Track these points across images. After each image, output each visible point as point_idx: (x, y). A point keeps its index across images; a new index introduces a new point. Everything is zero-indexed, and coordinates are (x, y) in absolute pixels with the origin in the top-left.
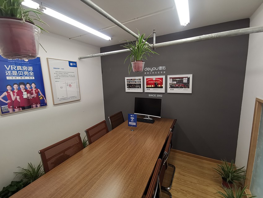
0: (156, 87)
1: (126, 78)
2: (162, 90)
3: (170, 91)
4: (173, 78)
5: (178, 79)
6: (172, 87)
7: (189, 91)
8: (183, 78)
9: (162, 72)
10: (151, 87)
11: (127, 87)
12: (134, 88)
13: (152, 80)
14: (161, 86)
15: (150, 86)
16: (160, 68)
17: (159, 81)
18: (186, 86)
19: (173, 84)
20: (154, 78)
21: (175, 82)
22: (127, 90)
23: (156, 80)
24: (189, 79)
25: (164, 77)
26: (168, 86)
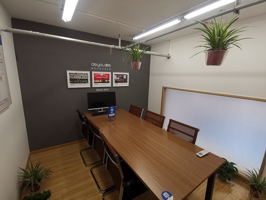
0: (104, 82)
1: (68, 72)
2: (109, 85)
3: (115, 85)
4: (117, 75)
9: (108, 69)
10: (99, 82)
11: (70, 83)
13: (100, 76)
14: (108, 81)
17: (107, 77)
18: (125, 81)
19: (117, 80)
20: (102, 73)
21: (119, 78)
22: (70, 86)
24: (127, 76)
25: (110, 73)
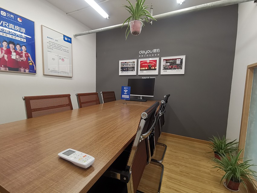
0: (150, 69)
1: (120, 62)
2: (156, 72)
3: (163, 72)
4: (166, 60)
5: (172, 61)
6: (165, 68)
7: (182, 72)
8: (176, 59)
9: (156, 55)
10: (145, 70)
11: (121, 70)
12: (127, 71)
13: (146, 63)
14: (155, 68)
15: (144, 68)
16: (155, 51)
17: (153, 63)
18: (179, 67)
19: (166, 66)
20: (148, 60)
21: (169, 64)
22: (121, 73)
23: (150, 62)
24: (182, 60)
25: (158, 59)
26: (162, 68)
